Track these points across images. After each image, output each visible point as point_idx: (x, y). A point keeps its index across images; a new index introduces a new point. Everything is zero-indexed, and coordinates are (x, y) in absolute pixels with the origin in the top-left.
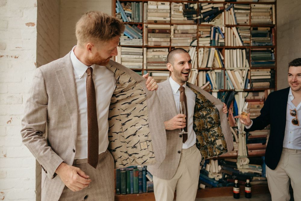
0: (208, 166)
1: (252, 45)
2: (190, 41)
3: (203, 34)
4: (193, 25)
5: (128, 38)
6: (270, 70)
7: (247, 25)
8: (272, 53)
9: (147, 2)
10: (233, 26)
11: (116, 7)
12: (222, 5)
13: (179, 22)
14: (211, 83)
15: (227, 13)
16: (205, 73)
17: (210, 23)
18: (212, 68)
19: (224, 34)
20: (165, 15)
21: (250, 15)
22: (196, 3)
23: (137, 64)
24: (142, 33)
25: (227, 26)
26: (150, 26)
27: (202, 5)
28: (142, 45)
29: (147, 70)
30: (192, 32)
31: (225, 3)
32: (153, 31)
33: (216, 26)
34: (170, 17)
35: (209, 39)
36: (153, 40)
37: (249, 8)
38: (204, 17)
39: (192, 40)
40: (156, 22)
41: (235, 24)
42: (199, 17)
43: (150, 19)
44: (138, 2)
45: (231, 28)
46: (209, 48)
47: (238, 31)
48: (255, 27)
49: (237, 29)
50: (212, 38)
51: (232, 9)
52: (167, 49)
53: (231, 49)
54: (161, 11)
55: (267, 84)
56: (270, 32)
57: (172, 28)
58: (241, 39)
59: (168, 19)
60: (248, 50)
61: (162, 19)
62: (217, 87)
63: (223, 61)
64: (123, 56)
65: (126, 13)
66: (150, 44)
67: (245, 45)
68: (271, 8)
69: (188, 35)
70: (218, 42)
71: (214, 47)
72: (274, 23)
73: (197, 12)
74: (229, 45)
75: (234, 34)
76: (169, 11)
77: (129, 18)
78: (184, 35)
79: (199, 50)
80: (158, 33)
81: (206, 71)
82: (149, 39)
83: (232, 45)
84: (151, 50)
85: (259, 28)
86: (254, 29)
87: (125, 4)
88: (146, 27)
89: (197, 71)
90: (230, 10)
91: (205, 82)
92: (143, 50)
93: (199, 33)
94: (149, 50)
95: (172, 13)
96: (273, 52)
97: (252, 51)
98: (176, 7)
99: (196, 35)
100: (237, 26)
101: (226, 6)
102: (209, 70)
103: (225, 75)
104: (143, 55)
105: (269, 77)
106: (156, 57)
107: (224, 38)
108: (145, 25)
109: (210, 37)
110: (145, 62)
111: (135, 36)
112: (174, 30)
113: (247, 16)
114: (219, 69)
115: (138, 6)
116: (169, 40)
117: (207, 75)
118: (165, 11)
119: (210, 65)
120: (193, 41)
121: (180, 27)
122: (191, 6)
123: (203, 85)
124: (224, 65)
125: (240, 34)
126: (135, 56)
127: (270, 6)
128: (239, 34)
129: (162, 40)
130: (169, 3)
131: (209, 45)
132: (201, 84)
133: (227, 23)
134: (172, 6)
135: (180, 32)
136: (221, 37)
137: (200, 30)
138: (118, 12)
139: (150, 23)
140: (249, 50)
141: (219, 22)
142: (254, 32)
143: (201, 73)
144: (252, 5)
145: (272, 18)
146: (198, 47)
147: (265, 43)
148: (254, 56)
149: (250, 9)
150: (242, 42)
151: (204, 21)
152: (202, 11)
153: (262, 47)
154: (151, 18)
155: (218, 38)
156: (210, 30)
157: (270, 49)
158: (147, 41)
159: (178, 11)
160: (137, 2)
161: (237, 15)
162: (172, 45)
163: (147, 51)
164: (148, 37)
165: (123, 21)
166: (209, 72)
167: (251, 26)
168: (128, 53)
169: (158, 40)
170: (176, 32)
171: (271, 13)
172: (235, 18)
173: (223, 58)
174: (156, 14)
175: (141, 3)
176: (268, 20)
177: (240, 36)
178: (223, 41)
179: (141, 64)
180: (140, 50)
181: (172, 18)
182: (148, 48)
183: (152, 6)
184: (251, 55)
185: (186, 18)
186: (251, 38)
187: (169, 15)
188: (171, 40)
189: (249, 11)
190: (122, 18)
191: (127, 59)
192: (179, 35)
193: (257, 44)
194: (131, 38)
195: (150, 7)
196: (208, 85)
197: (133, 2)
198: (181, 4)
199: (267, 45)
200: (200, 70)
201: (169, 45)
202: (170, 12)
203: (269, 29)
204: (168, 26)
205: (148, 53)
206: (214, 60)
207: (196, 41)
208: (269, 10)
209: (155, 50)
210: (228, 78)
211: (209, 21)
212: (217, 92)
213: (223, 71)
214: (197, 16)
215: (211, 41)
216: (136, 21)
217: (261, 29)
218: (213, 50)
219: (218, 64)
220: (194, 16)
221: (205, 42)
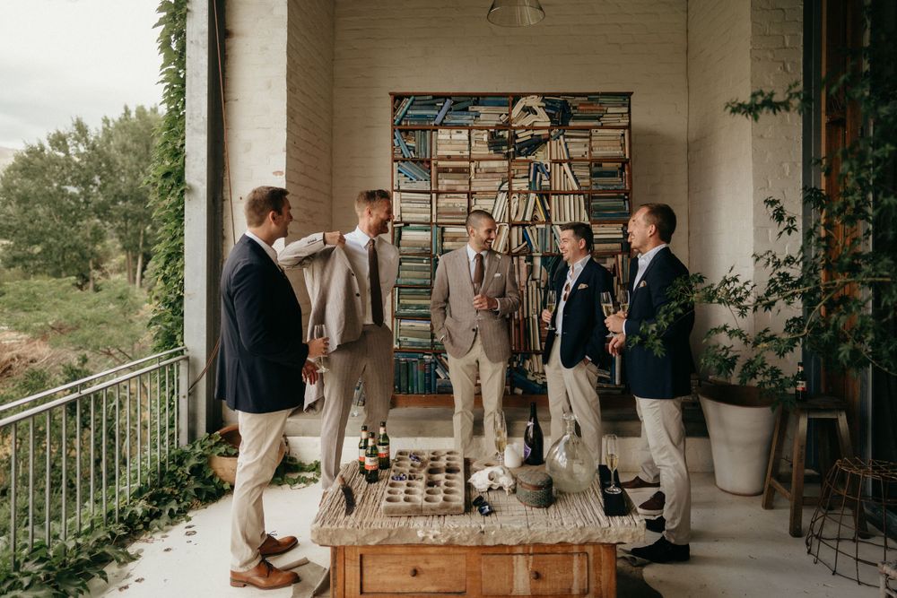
0: (528, 363)
1: (594, 188)
2: (498, 183)
3: (517, 173)
4: (502, 162)
5: (411, 179)
6: (622, 225)
7: (586, 160)
8: (625, 200)
9: (437, 130)
10: (564, 161)
11: (395, 138)
12: (546, 132)
13: (482, 157)
14: (529, 242)
15: (554, 143)
16: (521, 229)
17: (529, 158)
18: (532, 220)
19: (549, 174)
20: (462, 147)
21: (590, 145)
22: (506, 130)
23: (423, 215)
24: (430, 174)
25: (555, 162)
26: (440, 163)
27: (517, 132)
28: (429, 189)
29: (437, 224)
30: (502, 170)
31: (550, 129)
32: (444, 170)
33: (538, 161)
34: (470, 150)
35: (527, 180)
36: (445, 183)
37: (588, 135)
38: (520, 150)
39: (499, 183)
40: (449, 158)
41: (566, 158)
42: (512, 150)
43: (440, 153)
44: (425, 130)
45: (561, 165)
46: (526, 193)
47: (571, 169)
48: (598, 162)
49: (570, 165)
50: (531, 180)
51: (561, 137)
52: (466, 195)
53: (561, 194)
54: (456, 142)
55: (617, 246)
56: (622, 169)
57: (473, 166)
58: (576, 180)
59: (467, 153)
60: (587, 196)
61: (458, 153)
62: (539, 249)
63: (547, 213)
64: (404, 205)
65: (407, 146)
66: (440, 188)
67: (582, 189)
68: (623, 135)
69: (495, 175)
70: (540, 186)
71: (535, 191)
72: (627, 157)
73: (508, 143)
74: (558, 189)
75: (565, 173)
76: (468, 142)
77: (412, 152)
78: (489, 175)
79: (513, 196)
80: (453, 172)
81: (524, 226)
82: (440, 181)
83: (562, 189)
84: (444, 196)
85: (603, 164)
86: (596, 165)
87: (407, 134)
88: (436, 165)
89: (507, 227)
90: (558, 138)
91: (521, 242)
92: (431, 197)
93: (512, 172)
94: (441, 196)
95: (473, 144)
96: (628, 199)
97: (593, 198)
98: (477, 136)
99: (507, 175)
100: (570, 161)
101: (552, 134)
102: (528, 225)
103: (552, 232)
104: (431, 203)
105: (621, 236)
106: (451, 205)
107: (550, 179)
108: (433, 162)
109: (529, 177)
110: (434, 212)
111: (421, 178)
112: (475, 169)
113: (585, 146)
114: (543, 223)
115: (425, 136)
116: (467, 182)
117: (525, 232)
118: (461, 142)
119: (528, 218)
120: (503, 184)
121: (483, 164)
122: (501, 133)
123: (519, 246)
124: (548, 218)
125: (575, 173)
126: (419, 205)
127: (621, 132)
128: (573, 172)
129: (458, 182)
130: (467, 131)
131: (527, 189)
132: (514, 244)
133: (554, 157)
134: (472, 135)
135: (483, 170)
136: (544, 177)
137: (513, 168)
138: (396, 144)
139: (441, 159)
140: (589, 196)
141: (541, 157)
142: (595, 169)
143: (515, 229)
144: (593, 131)
145: (623, 149)
146: (509, 192)
147: (613, 185)
148: (598, 205)
149: (590, 137)
150: (578, 184)
151: (521, 155)
152: (517, 141)
153: (609, 191)
154: (443, 152)
155: (541, 179)
156: (528, 167)
157: (623, 194)
158: (437, 184)
159: (481, 142)
160: (422, 130)
161: (568, 146)
162: (473, 189)
163: (437, 198)
164: (437, 179)
165: (404, 156)
166: (527, 228)
167: (591, 161)
168: (410, 201)
169: (453, 182)
170: (478, 170)
171: (622, 142)
172: (567, 150)
173: (548, 208)
174: (449, 146)
175: (428, 132)
176: (618, 152)
177: (574, 176)
178: (547, 183)
179: (429, 216)
180: (427, 197)
181: (473, 152)
182: (438, 193)
183: (443, 135)
184: (592, 204)
185: (492, 151)
186: (594, 179)
187: (467, 147)
188: (470, 182)
189: (588, 140)
190: (402, 152)
191: (409, 209)
192: (482, 176)
193: (601, 188)
194: (415, 180)
195: (440, 137)
196: (526, 246)
197: (418, 130)
198: (486, 131)
199: (615, 189)
200: (512, 225)
201: (468, 189)
202: (470, 143)
203: (620, 165)
204: (467, 163)
205: (439, 200)
206: (534, 210)
207: (507, 183)
208: (619, 138)
209: (449, 195)
210: (557, 237)
211: (526, 155)
212: (542, 257)
213: (549, 226)
214: (509, 149)
215: (530, 183)
216: (421, 156)
217: (606, 166)
218: (533, 195)
219: (542, 217)
220: (504, 148)
221: (521, 184)
